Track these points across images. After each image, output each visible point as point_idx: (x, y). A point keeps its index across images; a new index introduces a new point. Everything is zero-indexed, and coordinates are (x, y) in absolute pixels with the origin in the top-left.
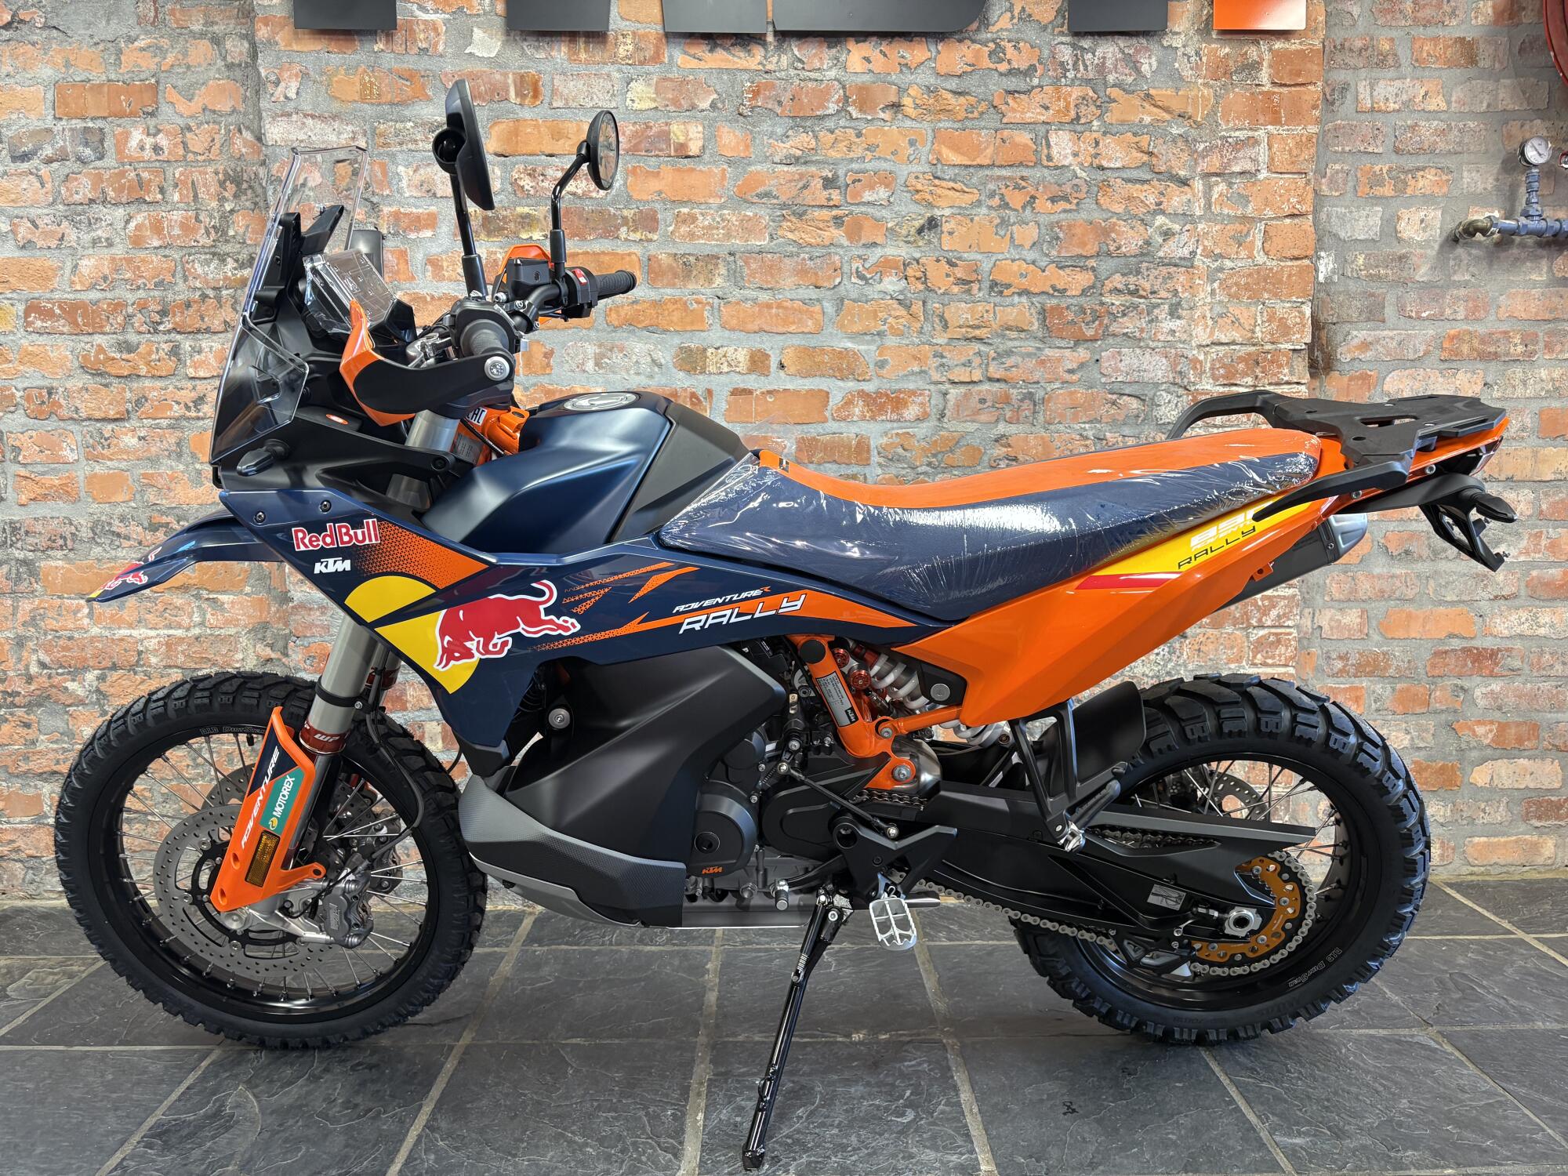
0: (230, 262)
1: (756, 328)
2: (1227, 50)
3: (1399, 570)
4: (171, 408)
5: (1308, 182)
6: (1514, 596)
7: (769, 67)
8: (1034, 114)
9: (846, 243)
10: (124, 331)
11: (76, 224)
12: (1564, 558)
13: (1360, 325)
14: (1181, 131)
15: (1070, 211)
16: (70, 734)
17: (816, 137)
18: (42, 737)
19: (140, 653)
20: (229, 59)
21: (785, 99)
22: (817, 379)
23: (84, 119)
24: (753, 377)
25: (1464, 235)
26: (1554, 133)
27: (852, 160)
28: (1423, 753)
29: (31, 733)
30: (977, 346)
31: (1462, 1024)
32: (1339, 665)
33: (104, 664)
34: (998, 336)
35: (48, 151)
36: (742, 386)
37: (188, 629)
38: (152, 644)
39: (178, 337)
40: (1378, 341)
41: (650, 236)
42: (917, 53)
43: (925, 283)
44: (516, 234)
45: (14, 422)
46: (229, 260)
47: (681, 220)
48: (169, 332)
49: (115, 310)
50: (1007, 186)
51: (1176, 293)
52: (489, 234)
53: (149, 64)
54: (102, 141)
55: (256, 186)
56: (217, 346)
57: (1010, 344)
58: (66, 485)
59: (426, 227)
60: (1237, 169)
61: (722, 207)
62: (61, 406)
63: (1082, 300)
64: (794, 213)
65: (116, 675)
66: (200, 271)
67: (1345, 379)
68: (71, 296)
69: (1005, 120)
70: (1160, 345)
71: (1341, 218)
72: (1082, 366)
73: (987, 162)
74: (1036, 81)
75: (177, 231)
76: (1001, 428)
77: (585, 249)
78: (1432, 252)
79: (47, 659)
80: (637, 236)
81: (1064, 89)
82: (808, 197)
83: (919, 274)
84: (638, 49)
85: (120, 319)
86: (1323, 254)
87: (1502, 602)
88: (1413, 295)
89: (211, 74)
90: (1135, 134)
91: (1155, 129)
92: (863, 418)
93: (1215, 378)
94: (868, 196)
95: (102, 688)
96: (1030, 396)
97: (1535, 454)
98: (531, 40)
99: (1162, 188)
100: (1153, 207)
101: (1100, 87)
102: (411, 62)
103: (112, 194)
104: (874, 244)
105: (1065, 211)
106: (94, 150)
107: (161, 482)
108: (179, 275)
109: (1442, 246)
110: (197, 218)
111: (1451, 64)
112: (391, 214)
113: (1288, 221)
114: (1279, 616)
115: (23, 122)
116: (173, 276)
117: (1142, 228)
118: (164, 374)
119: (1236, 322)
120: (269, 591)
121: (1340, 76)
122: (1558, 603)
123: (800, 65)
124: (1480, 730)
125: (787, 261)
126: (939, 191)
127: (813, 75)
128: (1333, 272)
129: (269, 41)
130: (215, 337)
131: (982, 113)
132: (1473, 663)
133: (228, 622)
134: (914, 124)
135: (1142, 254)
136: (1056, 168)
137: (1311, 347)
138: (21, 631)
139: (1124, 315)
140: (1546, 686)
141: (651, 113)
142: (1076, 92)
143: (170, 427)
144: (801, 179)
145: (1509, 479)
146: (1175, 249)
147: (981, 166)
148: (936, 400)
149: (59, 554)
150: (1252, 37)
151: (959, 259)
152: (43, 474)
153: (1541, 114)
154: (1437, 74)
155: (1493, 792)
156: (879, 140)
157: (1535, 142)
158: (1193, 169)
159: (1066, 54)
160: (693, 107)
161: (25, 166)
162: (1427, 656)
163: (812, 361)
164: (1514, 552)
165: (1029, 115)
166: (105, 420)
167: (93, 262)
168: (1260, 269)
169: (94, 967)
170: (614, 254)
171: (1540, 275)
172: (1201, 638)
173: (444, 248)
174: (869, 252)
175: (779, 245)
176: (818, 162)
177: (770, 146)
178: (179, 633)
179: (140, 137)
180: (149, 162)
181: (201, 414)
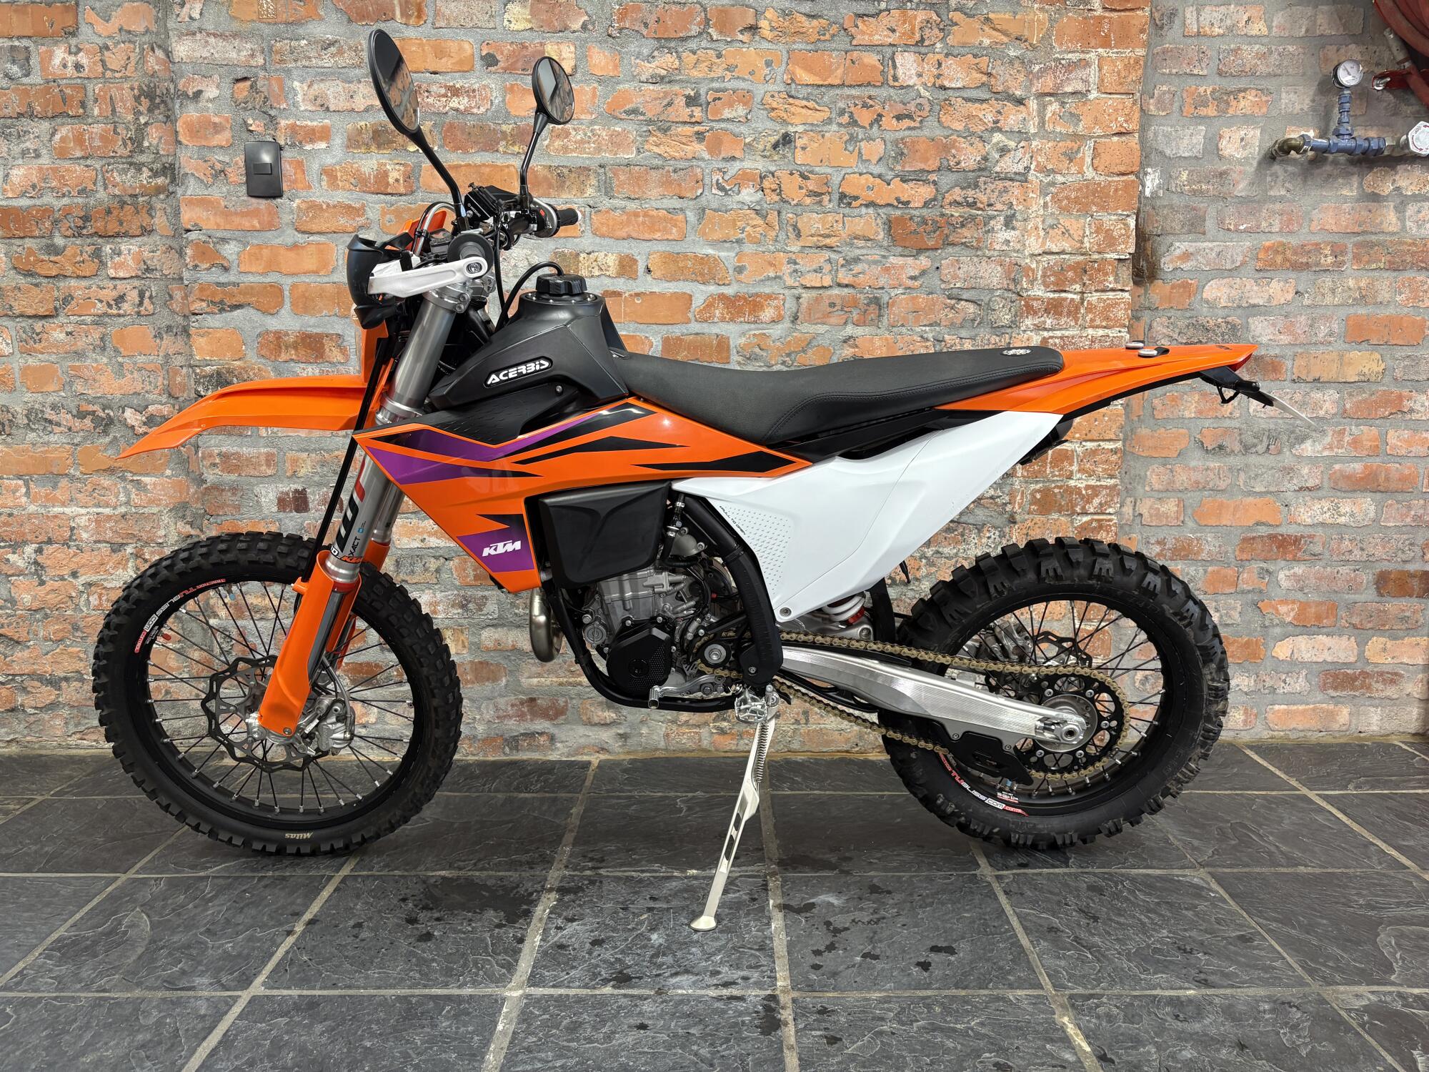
0: (146, 173)
1: (625, 235)
3: (1214, 463)
4: (94, 306)
5: (1134, 103)
6: (1318, 488)
8: (881, 37)
9: (707, 156)
10: (51, 236)
11: (6, 137)
12: (1365, 453)
13: (1182, 237)
14: (1018, 53)
15: (914, 128)
16: (12, 601)
17: (679, 57)
19: (72, 529)
21: (651, 20)
22: (681, 284)
23: (10, 38)
24: (622, 280)
25: (1281, 152)
26: (1366, 57)
27: (712, 80)
28: (1230, 629)
30: (827, 254)
31: (1230, 866)
32: (1157, 549)
33: (41, 538)
34: (846, 244)
36: (611, 288)
37: (115, 508)
38: (83, 521)
39: (100, 241)
40: (1198, 251)
43: (780, 194)
44: (403, 147)
46: (144, 169)
47: (555, 134)
48: (92, 235)
49: (43, 217)
50: (856, 105)
51: (1011, 205)
52: (379, 147)
54: (28, 59)
55: (169, 101)
56: (135, 249)
57: (858, 252)
58: (3, 375)
59: (321, 139)
60: (1069, 89)
61: (592, 123)
63: (925, 212)
64: (659, 129)
65: (48, 549)
66: (118, 179)
67: (1168, 287)
68: (4, 203)
69: (854, 42)
70: (996, 253)
71: (1167, 136)
72: (923, 273)
73: (837, 82)
74: (883, 5)
75: (97, 143)
76: (850, 330)
77: (466, 161)
78: (1251, 169)
80: (515, 149)
81: (910, 13)
82: (672, 114)
83: (774, 186)
85: (48, 224)
86: (1149, 170)
87: (1307, 493)
88: (1232, 209)
90: (975, 56)
91: (994, 52)
92: (723, 320)
93: (1046, 285)
94: (727, 113)
95: (40, 559)
96: (876, 301)
97: (1341, 357)
99: (999, 107)
100: (991, 125)
101: (943, 11)
103: (38, 108)
104: (733, 158)
105: (909, 128)
106: (21, 67)
107: (86, 373)
109: (1260, 163)
110: (115, 131)
112: (287, 127)
113: (1115, 139)
114: (1101, 504)
117: (981, 145)
118: (88, 274)
119: (1066, 232)
120: (188, 474)
121: (1169, 2)
122: (1358, 494)
124: (1283, 609)
125: (653, 173)
126: (793, 109)
128: (1159, 187)
130: (133, 241)
131: (833, 36)
132: (1278, 548)
133: (152, 502)
134: (770, 46)
135: (980, 169)
136: (902, 87)
137: (1136, 257)
139: (963, 226)
140: (1344, 570)
141: (527, 34)
143: (94, 323)
144: (665, 97)
145: (1316, 380)
146: (1008, 165)
147: (832, 86)
148: (790, 305)
151: (812, 172)
153: (1356, 39)
155: (1293, 665)
156: (738, 60)
157: (1348, 65)
158: (1028, 88)
160: (565, 29)
162: (1237, 541)
163: (676, 266)
164: (1319, 447)
165: (877, 37)
166: (35, 316)
167: (21, 172)
168: (1088, 184)
169: (28, 806)
170: (494, 166)
171: (1352, 190)
172: (1029, 523)
173: (338, 159)
174: (728, 165)
175: (645, 158)
176: (681, 81)
177: (637, 65)
178: (107, 511)
179: (62, 55)
180: (70, 78)
181: (121, 312)
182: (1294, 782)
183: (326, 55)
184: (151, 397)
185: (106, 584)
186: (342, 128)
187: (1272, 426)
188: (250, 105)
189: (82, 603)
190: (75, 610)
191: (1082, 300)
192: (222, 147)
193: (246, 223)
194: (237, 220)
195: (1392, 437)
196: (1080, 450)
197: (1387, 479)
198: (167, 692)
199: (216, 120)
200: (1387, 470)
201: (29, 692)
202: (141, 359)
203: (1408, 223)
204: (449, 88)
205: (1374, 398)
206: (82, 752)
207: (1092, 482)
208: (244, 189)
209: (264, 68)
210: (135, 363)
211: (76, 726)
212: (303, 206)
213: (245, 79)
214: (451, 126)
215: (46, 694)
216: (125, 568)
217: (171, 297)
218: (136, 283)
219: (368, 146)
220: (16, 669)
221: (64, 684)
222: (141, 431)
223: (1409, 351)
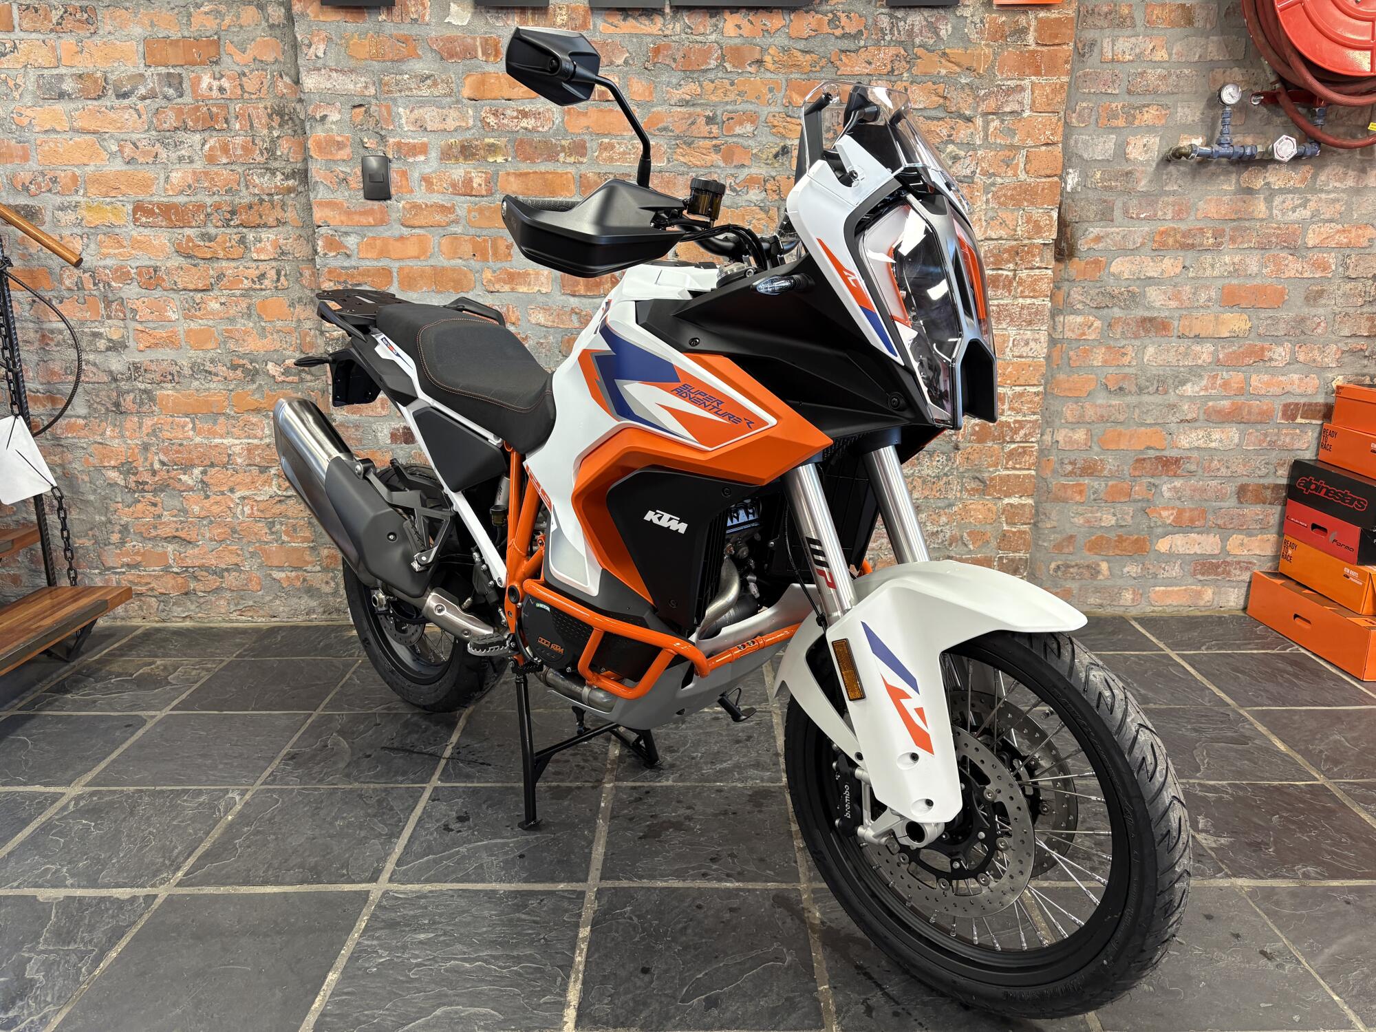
0: (279, 176)
2: (1004, 18)
3: (1115, 401)
4: (242, 282)
5: (1059, 119)
6: (1195, 420)
7: (666, 33)
8: (860, 68)
9: (722, 165)
10: (205, 225)
11: (165, 146)
12: (1233, 393)
13: (1095, 224)
14: (968, 80)
16: (185, 511)
17: (701, 86)
18: (165, 513)
19: (229, 455)
20: (271, 21)
21: (679, 56)
23: (167, 66)
25: (1174, 157)
26: (1247, 78)
27: (727, 103)
28: (1122, 530)
29: (158, 510)
32: (1069, 468)
33: (206, 462)
35: (142, 91)
37: (261, 439)
38: (237, 449)
39: (244, 230)
40: (1107, 235)
41: (581, 159)
42: (775, 21)
43: (779, 194)
44: (485, 158)
45: (131, 292)
46: (278, 173)
47: (603, 148)
48: (238, 226)
49: (198, 210)
52: (466, 158)
53: (211, 25)
54: (181, 83)
55: (295, 118)
56: (272, 237)
58: (171, 337)
59: (421, 153)
60: (1008, 109)
61: (632, 138)
62: (164, 280)
64: (685, 143)
65: (212, 471)
66: (257, 181)
67: (1083, 263)
68: (165, 200)
69: (839, 73)
71: (1085, 143)
74: (862, 43)
75: (239, 152)
77: (534, 169)
78: (1151, 169)
79: (165, 459)
80: (572, 160)
81: (883, 49)
82: (695, 131)
83: (775, 188)
84: (571, 19)
85: (202, 217)
86: (1071, 171)
87: (1186, 424)
88: (1135, 202)
89: (258, 33)
90: (934, 83)
91: (949, 79)
94: (738, 130)
95: (205, 479)
97: (1217, 318)
98: (493, 12)
99: (953, 124)
100: (945, 138)
101: (909, 47)
102: (406, 30)
103: (191, 124)
104: (743, 166)
106: (176, 90)
107: (237, 335)
108: (242, 185)
109: (1158, 165)
110: (253, 142)
111: (1173, 24)
112: (395, 144)
113: (1043, 148)
114: (1025, 434)
115: (123, 68)
116: (239, 185)
118: (235, 257)
119: (1003, 223)
121: (1090, 34)
122: (1226, 425)
123: (689, 31)
124: (1165, 514)
125: (680, 178)
126: (790, 126)
127: (699, 38)
128: (1078, 184)
129: (302, 13)
130: (270, 230)
131: (822, 67)
132: (1163, 467)
134: (772, 76)
137: (1056, 240)
138: (146, 439)
140: (1214, 483)
142: (892, 51)
143: (242, 295)
144: (689, 118)
145: (1197, 336)
149: (170, 386)
150: (1023, 9)
152: (154, 329)
153: (1239, 63)
154: (1162, 32)
155: (1171, 557)
156: (746, 89)
157: (1230, 86)
158: (975, 109)
159: (885, 22)
160: (611, 63)
161: (126, 102)
162: (1131, 462)
164: (1197, 389)
165: (858, 68)
166: (196, 290)
167: (180, 174)
168: (1022, 184)
169: (221, 666)
170: (555, 173)
171: (1230, 185)
172: (969, 450)
173: (433, 169)
174: (739, 171)
175: (674, 166)
176: (702, 104)
177: (667, 92)
178: (256, 441)
179: (208, 80)
180: (216, 99)
181: (263, 287)
182: (1161, 645)
183: (424, 87)
184: (288, 353)
185: (256, 498)
186: (436, 144)
187: (1161, 373)
188: (365, 127)
189: (239, 512)
190: (233, 518)
191: (1015, 276)
192: (344, 161)
193: (364, 220)
194: (356, 218)
195: (1255, 380)
196: (1010, 393)
197: (1250, 413)
198: (305, 580)
199: (339, 139)
200: (1250, 406)
201: (199, 580)
202: (279, 324)
203: (1275, 212)
204: (519, 112)
205: (1241, 350)
206: (241, 625)
207: (1019, 418)
208: (362, 193)
209: (375, 97)
210: (274, 327)
211: (236, 605)
212: (408, 206)
213: (361, 106)
214: (522, 141)
215: (214, 581)
216: (270, 486)
217: (301, 274)
218: (274, 264)
219: (457, 159)
220: (189, 562)
221: (226, 574)
222: (280, 379)
223: (1270, 313)
